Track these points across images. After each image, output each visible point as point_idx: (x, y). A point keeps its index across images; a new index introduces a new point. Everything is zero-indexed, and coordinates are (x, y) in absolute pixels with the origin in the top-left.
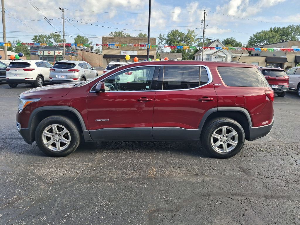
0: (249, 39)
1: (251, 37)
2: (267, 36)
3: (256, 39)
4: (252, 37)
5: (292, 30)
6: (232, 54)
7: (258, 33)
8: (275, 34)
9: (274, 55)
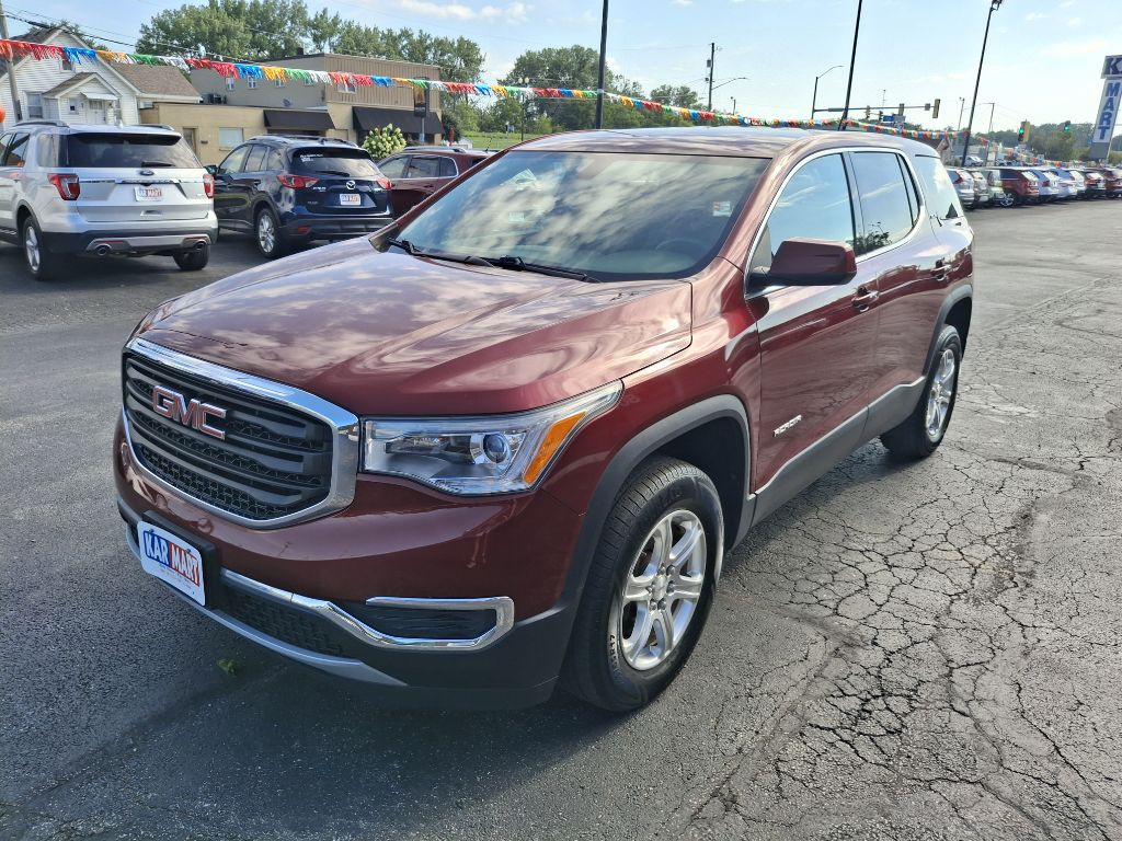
0: (141, 36)
1: (146, 28)
2: (205, 28)
3: (163, 37)
4: (150, 26)
5: (283, 14)
6: (138, 93)
7: (170, 16)
8: (230, 23)
9: (287, 103)
